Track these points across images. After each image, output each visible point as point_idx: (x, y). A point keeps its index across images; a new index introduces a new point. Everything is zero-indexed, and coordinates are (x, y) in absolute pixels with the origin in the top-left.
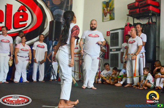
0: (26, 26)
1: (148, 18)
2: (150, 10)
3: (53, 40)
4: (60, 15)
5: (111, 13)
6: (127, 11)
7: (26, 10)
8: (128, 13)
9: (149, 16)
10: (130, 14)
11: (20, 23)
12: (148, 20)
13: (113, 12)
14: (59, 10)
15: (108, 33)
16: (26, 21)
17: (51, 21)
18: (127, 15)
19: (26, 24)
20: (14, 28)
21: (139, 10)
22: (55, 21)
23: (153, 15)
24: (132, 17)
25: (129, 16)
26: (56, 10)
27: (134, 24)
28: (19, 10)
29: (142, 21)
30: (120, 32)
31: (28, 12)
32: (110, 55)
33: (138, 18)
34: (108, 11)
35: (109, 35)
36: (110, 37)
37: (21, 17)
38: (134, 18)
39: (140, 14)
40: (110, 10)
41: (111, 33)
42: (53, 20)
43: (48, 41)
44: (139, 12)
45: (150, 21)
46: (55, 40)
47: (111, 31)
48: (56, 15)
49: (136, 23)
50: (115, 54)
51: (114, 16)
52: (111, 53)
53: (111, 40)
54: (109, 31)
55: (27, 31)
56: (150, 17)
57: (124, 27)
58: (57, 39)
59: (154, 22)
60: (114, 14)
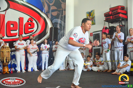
0: (34, 32)
1: (119, 22)
2: (120, 17)
3: (53, 41)
4: (57, 23)
5: (93, 20)
6: (104, 18)
7: (33, 21)
8: (105, 20)
9: (119, 21)
10: (107, 20)
11: (29, 30)
12: (119, 23)
13: (94, 19)
14: (57, 19)
15: (91, 34)
16: (33, 28)
17: (51, 27)
18: (104, 21)
19: (33, 30)
20: (25, 34)
21: (113, 17)
22: (53, 27)
23: (123, 20)
24: (108, 22)
25: (105, 22)
26: (54, 20)
27: (109, 27)
28: (28, 21)
29: (115, 25)
30: (100, 33)
31: (34, 22)
32: (93, 49)
33: (112, 23)
34: (91, 19)
35: (92, 36)
36: (93, 37)
37: (29, 26)
38: (109, 22)
39: (113, 19)
40: (92, 18)
41: (94, 34)
42: (52, 26)
43: (49, 41)
44: (113, 18)
45: (121, 24)
46: (54, 41)
47: (93, 32)
48: (54, 23)
49: (111, 26)
50: (97, 49)
51: (95, 22)
52: (94, 48)
53: (93, 39)
54: (92, 32)
55: (34, 35)
56: (121, 21)
57: (102, 30)
58: (55, 40)
59: (123, 25)
60: (94, 20)
